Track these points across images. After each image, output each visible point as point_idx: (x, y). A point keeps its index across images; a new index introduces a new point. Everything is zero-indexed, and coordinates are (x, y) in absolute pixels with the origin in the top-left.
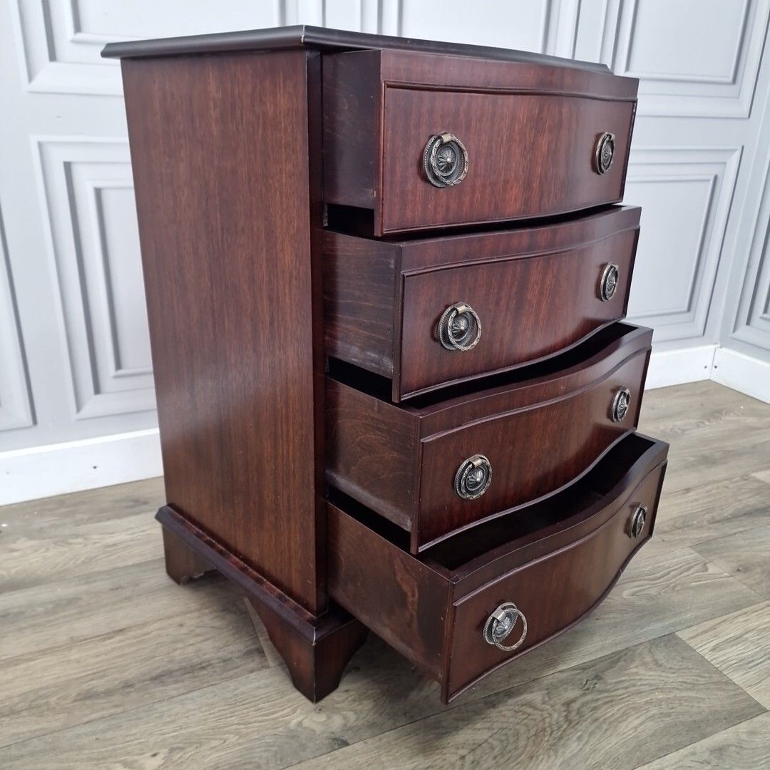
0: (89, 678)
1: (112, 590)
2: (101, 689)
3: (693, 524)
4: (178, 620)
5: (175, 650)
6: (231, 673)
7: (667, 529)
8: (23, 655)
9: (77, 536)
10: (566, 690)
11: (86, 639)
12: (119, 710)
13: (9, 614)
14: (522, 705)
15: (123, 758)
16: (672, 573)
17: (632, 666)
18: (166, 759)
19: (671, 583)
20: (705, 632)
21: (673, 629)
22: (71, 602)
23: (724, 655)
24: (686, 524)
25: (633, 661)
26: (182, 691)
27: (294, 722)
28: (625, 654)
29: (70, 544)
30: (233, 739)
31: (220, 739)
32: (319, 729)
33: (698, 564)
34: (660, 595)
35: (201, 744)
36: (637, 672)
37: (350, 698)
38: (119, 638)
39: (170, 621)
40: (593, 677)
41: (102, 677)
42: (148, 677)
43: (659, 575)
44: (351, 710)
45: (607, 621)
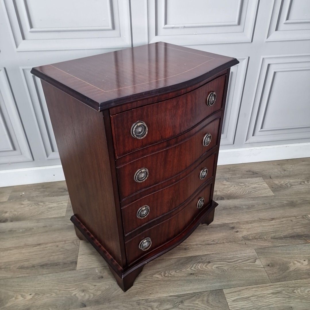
0: (24, 261)
1: (44, 227)
2: (26, 266)
3: (264, 238)
4: (57, 244)
5: (52, 256)
6: (64, 269)
7: (251, 238)
8: (10, 247)
9: (42, 202)
10: (167, 304)
11: (29, 245)
12: (27, 275)
13: (12, 230)
14: (149, 307)
15: (22, 293)
16: (240, 261)
17: (197, 300)
18: (33, 297)
19: (236, 266)
20: (236, 292)
21: (223, 287)
22: (31, 229)
23: (236, 304)
24: (261, 237)
25: (199, 298)
26: (47, 273)
27: (74, 293)
28: (198, 294)
29: (39, 205)
30: (54, 295)
31: (51, 294)
32: (80, 298)
33: (253, 258)
34: (228, 270)
35: (44, 294)
36: (198, 303)
37: (94, 289)
38: (38, 247)
39: (55, 244)
40: (180, 301)
41: (28, 261)
42: (40, 265)
43: (233, 260)
44: (93, 294)
45: (199, 278)
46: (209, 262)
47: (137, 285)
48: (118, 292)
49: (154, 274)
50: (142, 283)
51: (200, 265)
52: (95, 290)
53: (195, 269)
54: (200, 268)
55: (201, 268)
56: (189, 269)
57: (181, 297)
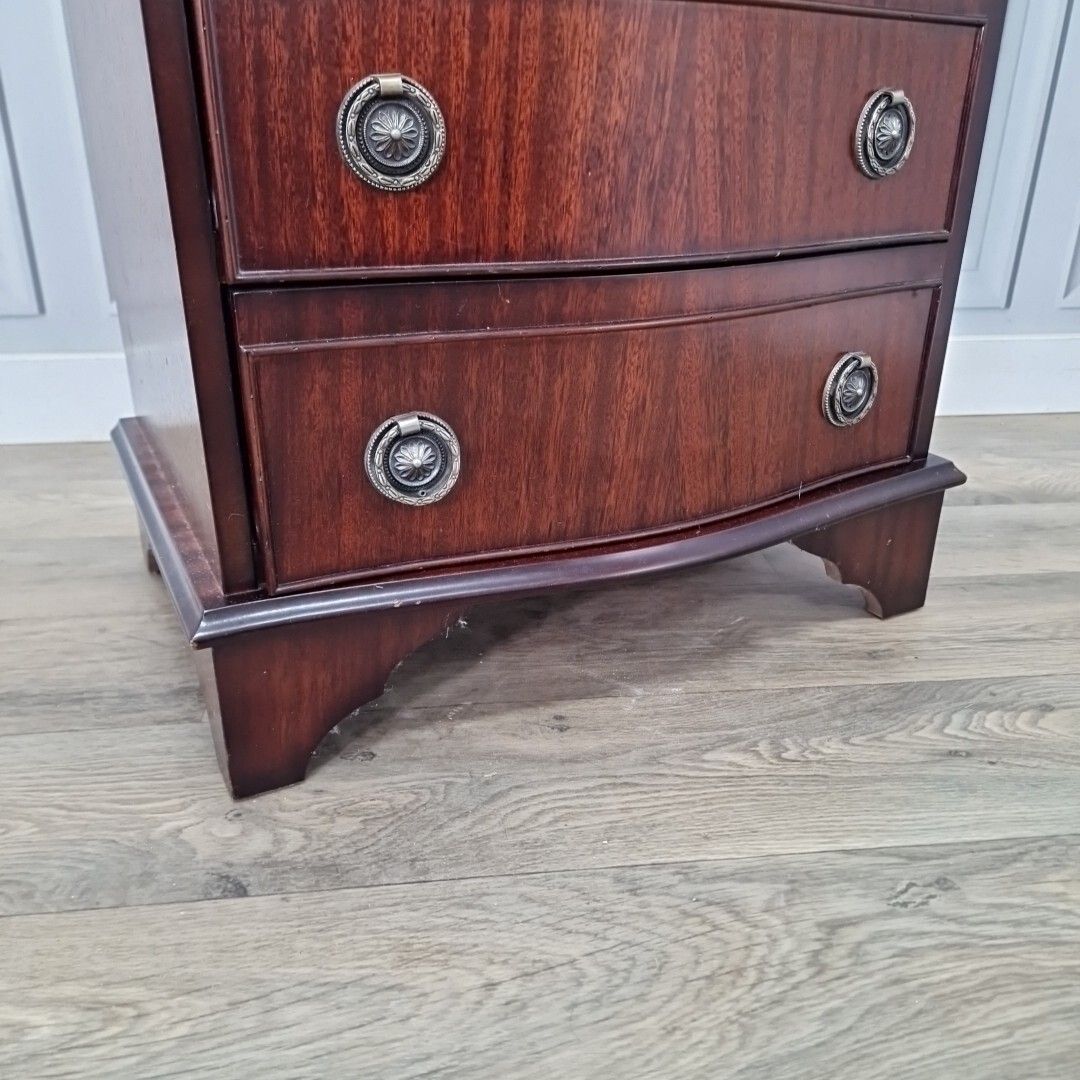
1: (42, 565)
4: (105, 621)
5: (59, 664)
9: (55, 491)
10: (841, 894)
14: (710, 904)
17: (1051, 877)
25: (1059, 866)
27: (170, 826)
28: (1043, 848)
29: (37, 500)
30: (25, 831)
36: (1064, 894)
37: (315, 807)
39: (89, 621)
40: (930, 880)
44: (300, 830)
45: (1015, 771)
46: (1047, 708)
47: (606, 792)
48: (474, 824)
49: (707, 750)
50: (637, 785)
51: (993, 717)
52: (322, 813)
53: (970, 732)
54: (996, 730)
55: (1007, 730)
56: (927, 732)
57: (928, 859)
